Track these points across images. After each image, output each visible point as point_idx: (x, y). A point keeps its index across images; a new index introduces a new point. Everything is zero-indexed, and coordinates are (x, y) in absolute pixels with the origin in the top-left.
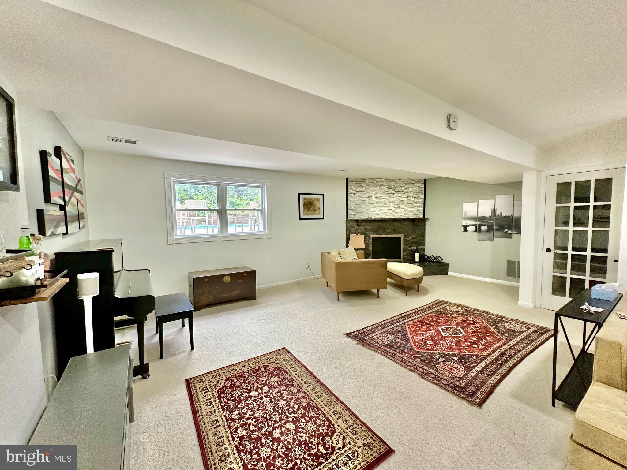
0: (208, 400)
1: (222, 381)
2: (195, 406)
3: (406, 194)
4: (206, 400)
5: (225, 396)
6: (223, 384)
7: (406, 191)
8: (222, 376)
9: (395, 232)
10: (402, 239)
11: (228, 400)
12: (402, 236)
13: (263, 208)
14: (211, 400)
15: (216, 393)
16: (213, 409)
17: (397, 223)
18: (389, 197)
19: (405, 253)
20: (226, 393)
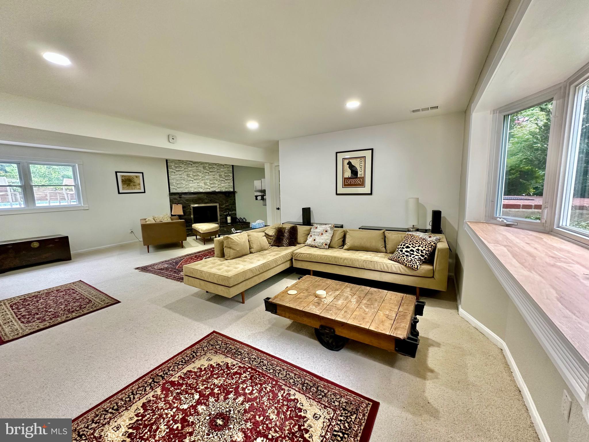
3: (219, 174)
7: (219, 171)
9: (211, 202)
10: (218, 206)
12: (217, 205)
13: (76, 184)
17: (213, 195)
18: (205, 175)
19: (221, 217)
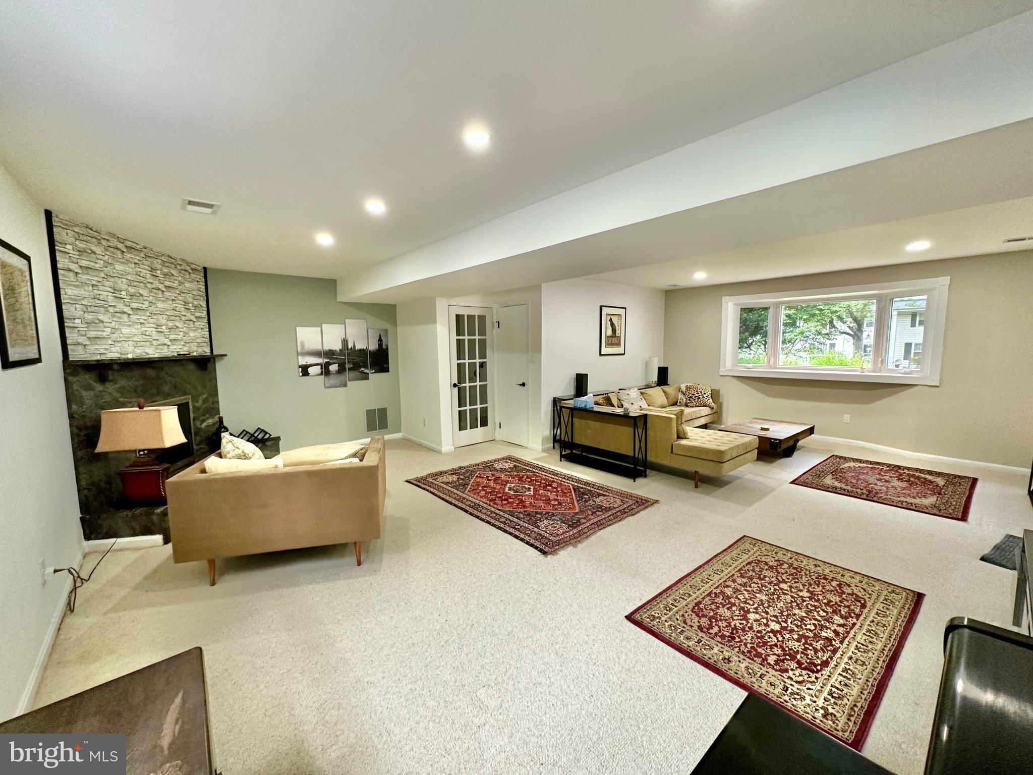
0: (845, 677)
1: (793, 677)
2: (875, 688)
3: (183, 297)
4: (849, 679)
5: (815, 658)
6: (797, 672)
7: (182, 288)
8: (782, 683)
9: (176, 390)
10: (191, 405)
11: (816, 651)
12: (189, 399)
14: (841, 673)
15: (824, 672)
16: (850, 662)
17: (178, 369)
18: (155, 298)
19: (198, 438)
20: (808, 658)
